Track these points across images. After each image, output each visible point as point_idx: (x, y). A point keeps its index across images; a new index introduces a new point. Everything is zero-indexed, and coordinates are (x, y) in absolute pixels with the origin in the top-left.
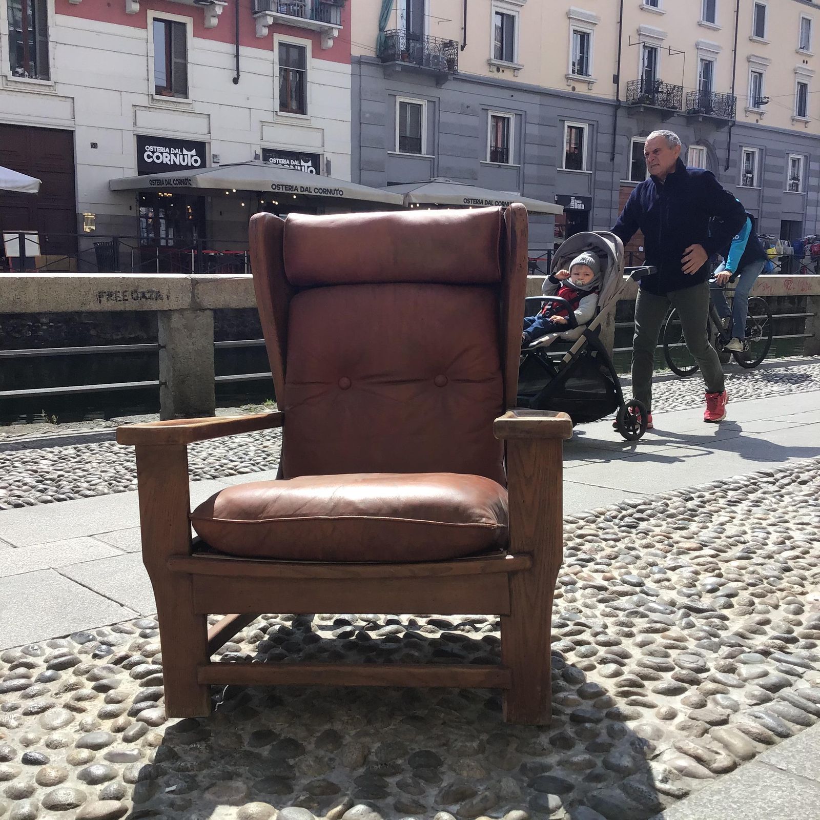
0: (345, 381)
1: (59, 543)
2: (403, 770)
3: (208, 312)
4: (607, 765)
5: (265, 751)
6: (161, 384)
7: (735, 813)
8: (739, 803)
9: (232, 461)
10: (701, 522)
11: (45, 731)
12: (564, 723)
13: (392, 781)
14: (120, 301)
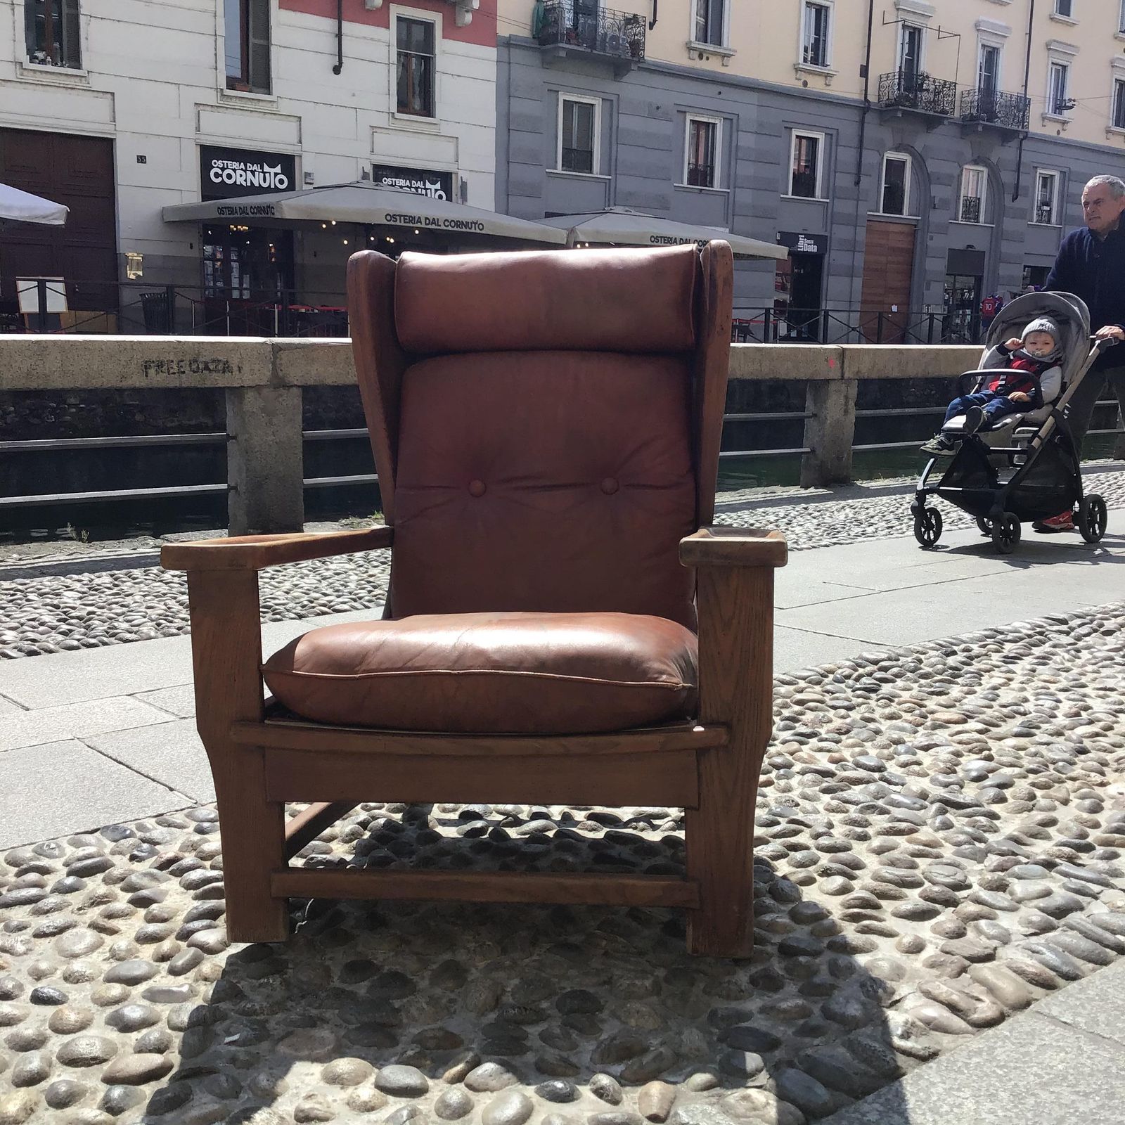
0: (477, 486)
1: (87, 704)
2: (549, 1016)
3: (295, 390)
4: (828, 1014)
5: (362, 989)
6: (230, 488)
7: (1001, 1081)
8: (1007, 1067)
9: (325, 595)
10: (966, 685)
11: (63, 959)
12: (770, 956)
13: (534, 1031)
14: (174, 373)
